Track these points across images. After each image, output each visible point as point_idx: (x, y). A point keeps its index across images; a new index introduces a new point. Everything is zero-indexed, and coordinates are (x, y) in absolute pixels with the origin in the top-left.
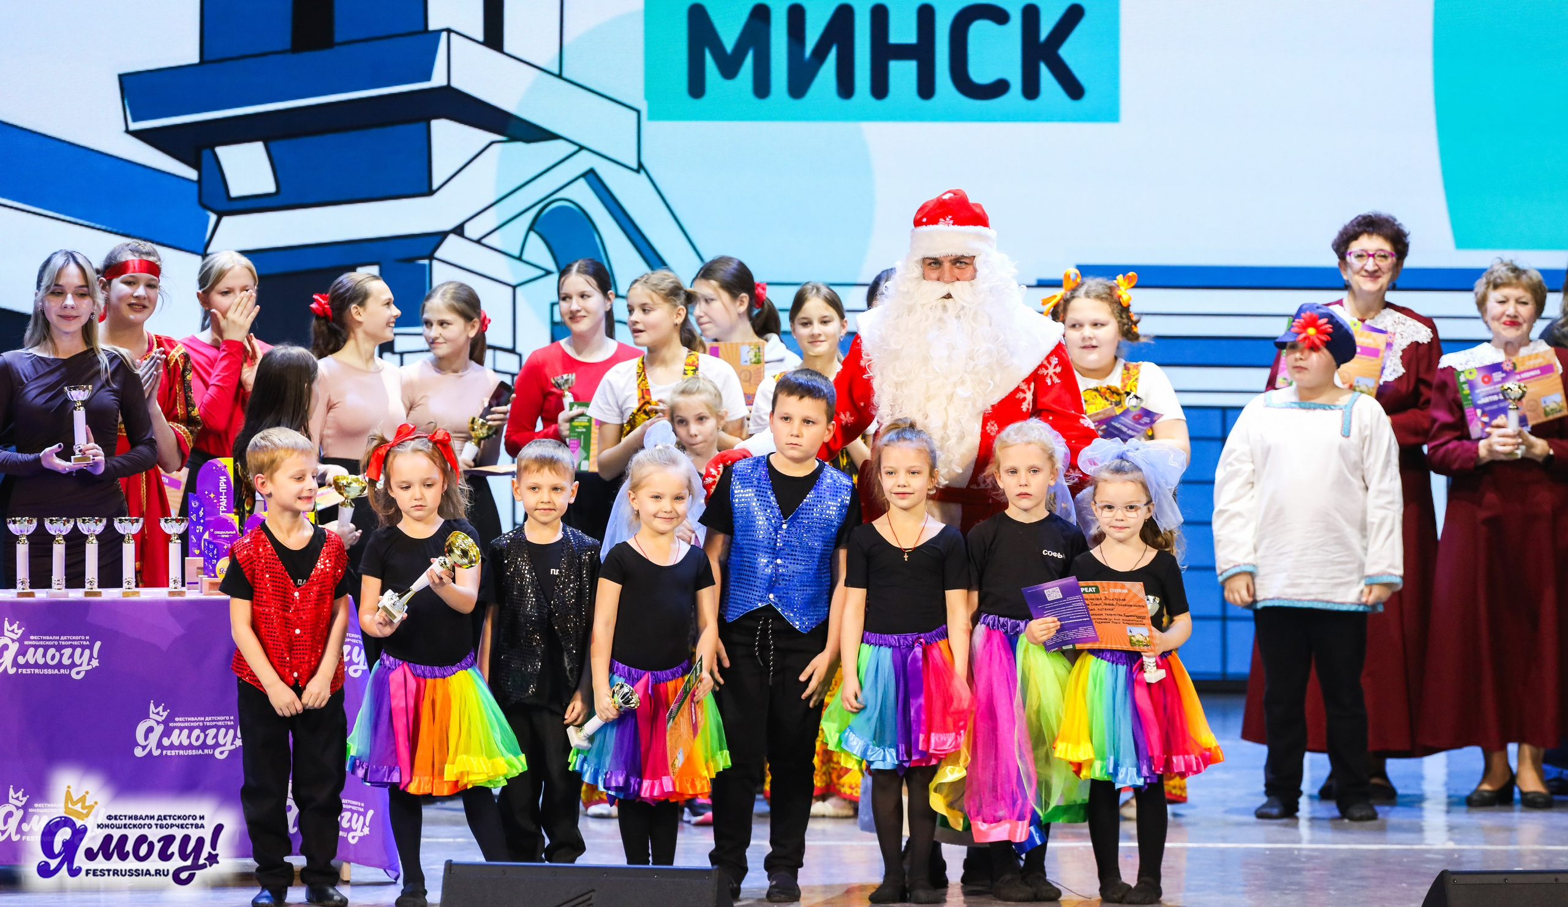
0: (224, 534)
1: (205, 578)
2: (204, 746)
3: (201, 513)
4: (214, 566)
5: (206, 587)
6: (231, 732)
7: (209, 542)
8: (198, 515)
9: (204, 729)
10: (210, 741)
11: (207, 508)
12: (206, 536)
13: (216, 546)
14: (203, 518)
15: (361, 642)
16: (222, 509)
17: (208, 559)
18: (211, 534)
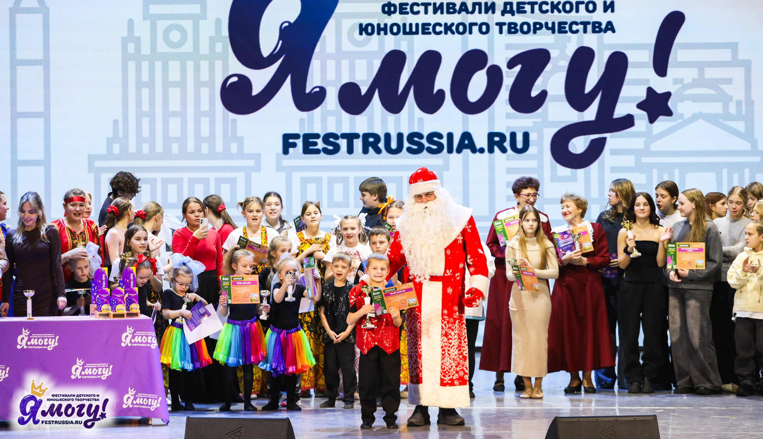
0: (104, 296)
1: (97, 312)
2: (97, 375)
3: (96, 288)
4: (101, 308)
5: (98, 315)
6: (107, 369)
7: (99, 299)
8: (94, 289)
9: (97, 368)
10: (100, 373)
11: (98, 286)
12: (98, 296)
13: (101, 300)
14: (97, 290)
15: (155, 335)
16: (104, 286)
17: (98, 305)
18: (99, 296)
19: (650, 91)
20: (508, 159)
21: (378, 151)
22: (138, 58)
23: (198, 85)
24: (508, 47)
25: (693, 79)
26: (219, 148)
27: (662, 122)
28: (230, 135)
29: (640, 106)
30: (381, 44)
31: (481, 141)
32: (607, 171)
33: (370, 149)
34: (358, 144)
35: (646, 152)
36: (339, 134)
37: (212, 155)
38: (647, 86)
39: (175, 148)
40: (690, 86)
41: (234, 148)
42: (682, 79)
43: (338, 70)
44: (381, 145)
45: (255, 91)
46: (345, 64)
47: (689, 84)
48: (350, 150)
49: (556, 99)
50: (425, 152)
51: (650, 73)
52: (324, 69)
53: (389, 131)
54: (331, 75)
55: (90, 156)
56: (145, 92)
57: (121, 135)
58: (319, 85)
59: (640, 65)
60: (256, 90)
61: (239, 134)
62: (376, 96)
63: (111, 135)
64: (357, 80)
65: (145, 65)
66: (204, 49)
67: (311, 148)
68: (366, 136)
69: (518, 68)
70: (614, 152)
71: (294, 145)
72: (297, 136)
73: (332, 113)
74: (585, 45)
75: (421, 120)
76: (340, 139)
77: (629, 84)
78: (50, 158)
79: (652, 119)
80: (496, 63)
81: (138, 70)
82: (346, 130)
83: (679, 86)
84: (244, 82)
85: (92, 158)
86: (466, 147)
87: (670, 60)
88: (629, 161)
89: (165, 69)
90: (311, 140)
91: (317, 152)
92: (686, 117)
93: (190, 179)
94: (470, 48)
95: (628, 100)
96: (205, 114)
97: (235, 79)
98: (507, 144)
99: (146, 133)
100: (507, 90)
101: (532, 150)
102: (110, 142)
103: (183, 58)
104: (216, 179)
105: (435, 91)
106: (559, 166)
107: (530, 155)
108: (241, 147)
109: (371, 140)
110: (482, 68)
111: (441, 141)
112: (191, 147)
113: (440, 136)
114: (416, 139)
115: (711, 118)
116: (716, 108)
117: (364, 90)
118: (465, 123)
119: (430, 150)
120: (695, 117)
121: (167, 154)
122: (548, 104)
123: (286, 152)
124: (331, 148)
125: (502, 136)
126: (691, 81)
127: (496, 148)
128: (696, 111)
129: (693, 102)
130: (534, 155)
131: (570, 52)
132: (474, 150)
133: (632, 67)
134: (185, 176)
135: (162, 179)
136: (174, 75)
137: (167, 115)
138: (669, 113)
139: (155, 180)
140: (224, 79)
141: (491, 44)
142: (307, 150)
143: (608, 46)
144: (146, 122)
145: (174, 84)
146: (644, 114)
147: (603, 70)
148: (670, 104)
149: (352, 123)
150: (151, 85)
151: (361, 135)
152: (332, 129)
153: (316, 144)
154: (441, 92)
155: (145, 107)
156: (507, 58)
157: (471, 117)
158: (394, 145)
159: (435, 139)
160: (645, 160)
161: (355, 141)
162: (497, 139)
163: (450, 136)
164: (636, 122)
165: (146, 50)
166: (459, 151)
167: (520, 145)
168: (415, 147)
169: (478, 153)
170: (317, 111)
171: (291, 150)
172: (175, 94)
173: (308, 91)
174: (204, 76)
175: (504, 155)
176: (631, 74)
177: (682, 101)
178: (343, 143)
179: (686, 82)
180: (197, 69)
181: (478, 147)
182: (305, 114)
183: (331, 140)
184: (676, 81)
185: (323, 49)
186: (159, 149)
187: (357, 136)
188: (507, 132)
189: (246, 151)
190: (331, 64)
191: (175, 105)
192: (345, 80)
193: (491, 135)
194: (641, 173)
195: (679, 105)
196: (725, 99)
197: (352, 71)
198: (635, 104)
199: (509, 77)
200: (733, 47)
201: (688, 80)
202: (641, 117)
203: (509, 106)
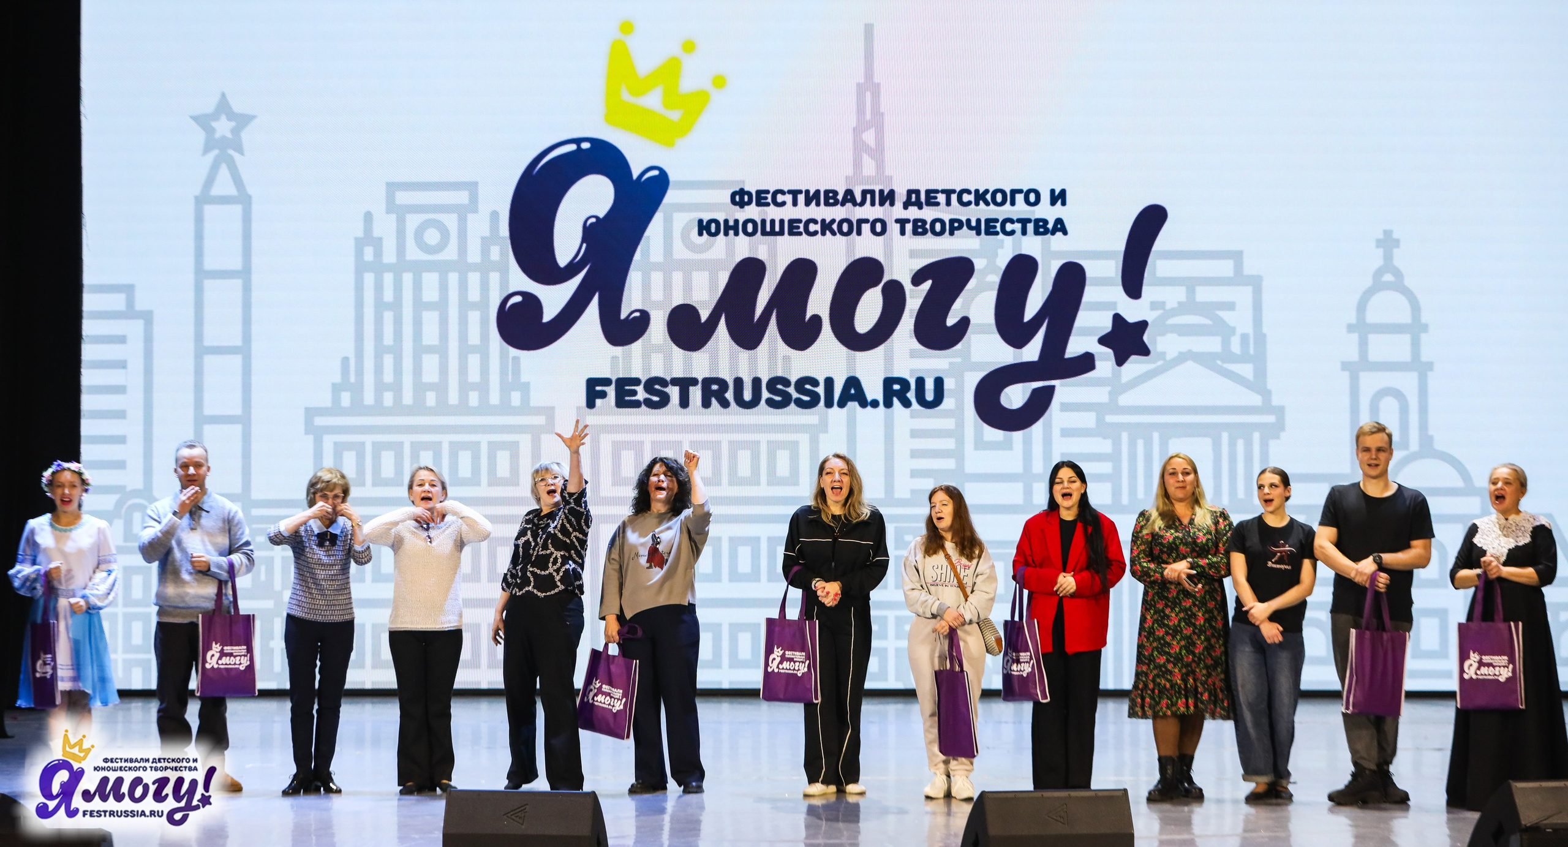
19: (1118, 319)
20: (912, 417)
21: (725, 404)
22: (379, 268)
23: (465, 306)
24: (913, 254)
25: (1179, 303)
26: (495, 398)
27: (1135, 365)
28: (510, 380)
29: (1103, 341)
30: (730, 250)
31: (874, 390)
32: (1056, 432)
33: (714, 401)
34: (696, 393)
35: (1113, 407)
36: (668, 379)
37: (486, 408)
38: (1113, 312)
39: (431, 399)
40: (1174, 312)
41: (516, 398)
43: (668, 286)
44: (729, 395)
45: (547, 317)
46: (677, 277)
47: (1173, 309)
48: (684, 403)
49: (982, 329)
50: (793, 405)
51: (1117, 293)
52: (646, 287)
53: (740, 375)
54: (657, 294)
55: (307, 409)
56: (388, 316)
57: (352, 379)
58: (640, 307)
59: (1103, 282)
60: (549, 313)
61: (524, 378)
62: (722, 326)
63: (337, 379)
64: (694, 300)
65: (388, 278)
66: (474, 255)
67: (627, 398)
68: (707, 382)
69: (927, 285)
70: (1065, 407)
71: (603, 395)
72: (606, 382)
73: (658, 349)
74: (1024, 252)
75: (786, 358)
76: (670, 386)
77: (1086, 310)
78: (250, 413)
79: (1120, 361)
80: (895, 277)
81: (379, 287)
82: (679, 374)
83: (1159, 312)
84: (531, 303)
85: (311, 413)
86: (853, 398)
87: (1146, 275)
88: (1088, 420)
89: (417, 287)
90: (627, 388)
91: (636, 404)
92: (1168, 357)
94: (858, 256)
95: (1086, 332)
96: (474, 349)
97: (518, 299)
98: (911, 395)
99: (388, 377)
100: (911, 317)
101: (948, 403)
102: (336, 389)
103: (443, 269)
104: (490, 443)
105: (808, 317)
106: (986, 427)
107: (945, 410)
108: (525, 398)
109: (715, 387)
110: (876, 285)
111: (816, 389)
112: (453, 398)
113: (815, 382)
114: (780, 387)
115: (1205, 359)
116: (1212, 344)
117: (704, 315)
118: (851, 364)
119: (800, 404)
120: (1182, 358)
121: (418, 408)
122: (971, 336)
123: (591, 404)
124: (656, 399)
125: (904, 383)
126: (1175, 305)
127: (895, 400)
128: (1184, 349)
129: (1179, 335)
130: (950, 410)
131: (1003, 262)
132: (864, 403)
133: (1092, 285)
135: (412, 443)
136: (430, 294)
137: (420, 350)
138: (1144, 351)
139: (401, 444)
140: (502, 298)
141: (889, 250)
142: (621, 403)
143: (1057, 255)
144: (388, 361)
145: (430, 306)
146: (1109, 351)
147: (1049, 288)
148: (1146, 338)
149: (688, 364)
150: (396, 305)
151: (700, 380)
152: (658, 371)
153: (635, 393)
154: (817, 320)
155: (388, 339)
156: (911, 270)
157: (859, 355)
158: (747, 396)
159: (808, 387)
160: (1110, 419)
161: (691, 389)
162: (896, 387)
163: (829, 382)
164: (1098, 363)
165: (390, 256)
166: (842, 404)
167: (930, 396)
168: (778, 398)
169: (869, 408)
170: (637, 346)
171: (598, 402)
172: (430, 319)
173: (623, 316)
174: (474, 295)
175: (907, 411)
176: (1090, 294)
177: (1163, 334)
178: (674, 392)
179: (1168, 306)
180: (463, 287)
181: (869, 398)
182: (619, 350)
183: (657, 387)
184: (1154, 306)
185: (647, 254)
186: (408, 398)
187: (693, 382)
188: (911, 376)
189: (533, 403)
190: (657, 278)
191: (431, 335)
192: (678, 300)
193: (888, 382)
194: (1104, 438)
195: (1159, 339)
196: (1225, 331)
197: (688, 287)
198: (1096, 338)
199: (915, 298)
200: (1237, 256)
201: (1171, 304)
202: (1105, 356)
203: (915, 340)
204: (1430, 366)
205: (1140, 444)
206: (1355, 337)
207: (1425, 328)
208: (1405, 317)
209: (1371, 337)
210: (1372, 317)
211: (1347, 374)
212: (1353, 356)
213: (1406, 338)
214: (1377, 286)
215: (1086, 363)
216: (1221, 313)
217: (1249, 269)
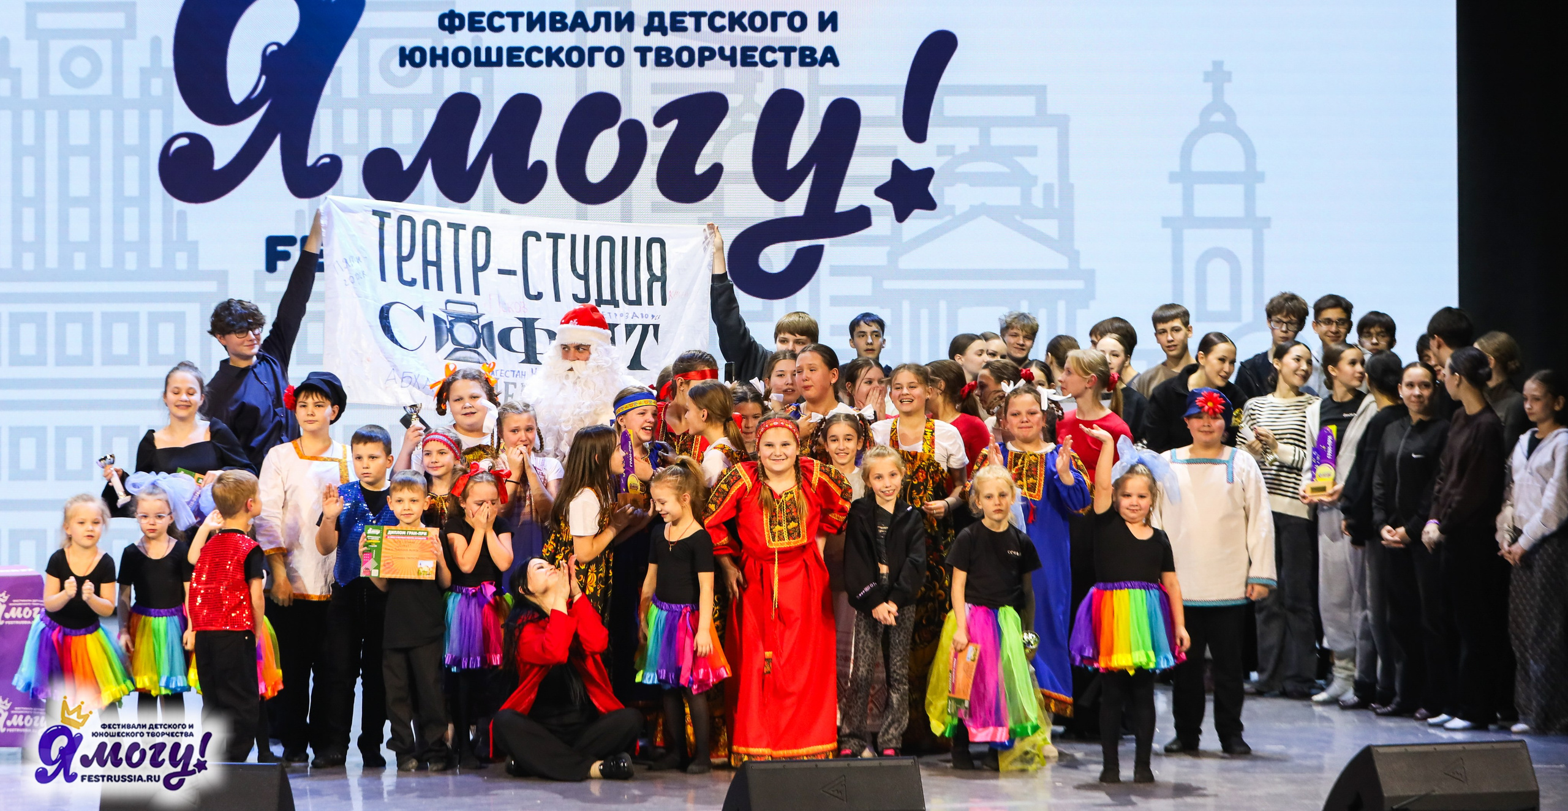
19: (898, 165)
22: (17, 105)
23: (120, 153)
24: (656, 89)
25: (971, 147)
26: (156, 260)
27: (918, 219)
28: (175, 238)
29: (881, 192)
30: (438, 83)
32: (825, 301)
35: (892, 271)
37: (144, 273)
38: (893, 158)
39: (80, 261)
40: (966, 158)
41: (181, 262)
42: (953, 147)
43: (363, 126)
45: (219, 163)
46: (375, 117)
47: (963, 155)
49: (738, 178)
51: (898, 136)
52: (338, 125)
54: (350, 137)
56: (28, 163)
58: (330, 152)
59: (882, 122)
61: (191, 236)
62: (428, 174)
64: (394, 144)
65: (29, 117)
66: (131, 89)
69: (673, 125)
70: (835, 271)
71: (286, 256)
72: (290, 241)
74: (788, 86)
77: (861, 155)
79: (901, 216)
80: (634, 117)
81: (17, 128)
83: (948, 159)
84: (200, 147)
87: (932, 114)
88: (865, 286)
89: (64, 125)
92: (958, 212)
93: (105, 315)
94: (591, 89)
95: (861, 181)
96: (131, 202)
97: (184, 142)
99: (29, 235)
100: (653, 164)
103: (94, 106)
104: (150, 314)
105: (530, 163)
108: (193, 258)
110: (611, 125)
112: (106, 260)
115: (1000, 214)
116: (1009, 196)
117: (407, 162)
120: (974, 213)
121: (65, 272)
122: (724, 188)
123: (271, 267)
126: (967, 150)
128: (976, 202)
129: (971, 185)
131: (762, 99)
133: (868, 125)
134: (97, 309)
135: (57, 314)
136: (79, 135)
137: (67, 202)
138: (929, 204)
139: (44, 315)
140: (165, 140)
141: (627, 84)
143: (827, 90)
144: (29, 215)
145: (79, 151)
146: (888, 205)
147: (817, 129)
148: (931, 189)
150: (38, 151)
154: (541, 166)
155: (29, 190)
156: (653, 108)
157: (590, 208)
160: (888, 285)
164: (874, 219)
165: (30, 91)
170: (328, 197)
171: (280, 265)
172: (79, 166)
173: (310, 162)
174: (131, 138)
176: (865, 137)
177: (952, 185)
179: (958, 152)
180: (119, 125)
182: (305, 203)
184: (941, 151)
185: (337, 90)
186: (52, 262)
189: (203, 266)
190: (350, 118)
191: (79, 186)
192: (375, 144)
195: (948, 190)
196: (1026, 181)
197: (387, 130)
198: (874, 188)
199: (658, 141)
200: (1039, 92)
201: (961, 149)
202: (882, 211)
203: (657, 191)
204: (1267, 222)
205: (924, 313)
206: (1178, 188)
207: (1261, 177)
208: (1237, 164)
209: (1198, 188)
210: (1199, 164)
211: (1168, 232)
212: (1176, 209)
213: (1239, 189)
214: (1204, 129)
215: (860, 218)
216: (1019, 159)
217: (1053, 108)
